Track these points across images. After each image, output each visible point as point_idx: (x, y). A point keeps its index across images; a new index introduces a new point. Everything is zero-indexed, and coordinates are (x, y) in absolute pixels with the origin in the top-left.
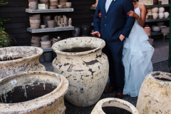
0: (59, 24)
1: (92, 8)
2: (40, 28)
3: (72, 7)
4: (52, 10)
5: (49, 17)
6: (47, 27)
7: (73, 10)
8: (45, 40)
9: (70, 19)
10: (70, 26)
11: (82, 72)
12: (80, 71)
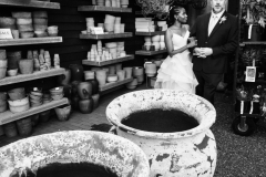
0: (37, 65)
1: (81, 37)
2: (7, 75)
3: (59, 35)
4: (27, 39)
5: (18, 54)
6: (19, 72)
7: (60, 39)
8: (19, 98)
9: (57, 56)
10: (58, 68)
11: (198, 168)
12: (195, 166)
